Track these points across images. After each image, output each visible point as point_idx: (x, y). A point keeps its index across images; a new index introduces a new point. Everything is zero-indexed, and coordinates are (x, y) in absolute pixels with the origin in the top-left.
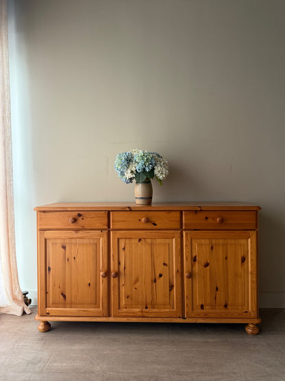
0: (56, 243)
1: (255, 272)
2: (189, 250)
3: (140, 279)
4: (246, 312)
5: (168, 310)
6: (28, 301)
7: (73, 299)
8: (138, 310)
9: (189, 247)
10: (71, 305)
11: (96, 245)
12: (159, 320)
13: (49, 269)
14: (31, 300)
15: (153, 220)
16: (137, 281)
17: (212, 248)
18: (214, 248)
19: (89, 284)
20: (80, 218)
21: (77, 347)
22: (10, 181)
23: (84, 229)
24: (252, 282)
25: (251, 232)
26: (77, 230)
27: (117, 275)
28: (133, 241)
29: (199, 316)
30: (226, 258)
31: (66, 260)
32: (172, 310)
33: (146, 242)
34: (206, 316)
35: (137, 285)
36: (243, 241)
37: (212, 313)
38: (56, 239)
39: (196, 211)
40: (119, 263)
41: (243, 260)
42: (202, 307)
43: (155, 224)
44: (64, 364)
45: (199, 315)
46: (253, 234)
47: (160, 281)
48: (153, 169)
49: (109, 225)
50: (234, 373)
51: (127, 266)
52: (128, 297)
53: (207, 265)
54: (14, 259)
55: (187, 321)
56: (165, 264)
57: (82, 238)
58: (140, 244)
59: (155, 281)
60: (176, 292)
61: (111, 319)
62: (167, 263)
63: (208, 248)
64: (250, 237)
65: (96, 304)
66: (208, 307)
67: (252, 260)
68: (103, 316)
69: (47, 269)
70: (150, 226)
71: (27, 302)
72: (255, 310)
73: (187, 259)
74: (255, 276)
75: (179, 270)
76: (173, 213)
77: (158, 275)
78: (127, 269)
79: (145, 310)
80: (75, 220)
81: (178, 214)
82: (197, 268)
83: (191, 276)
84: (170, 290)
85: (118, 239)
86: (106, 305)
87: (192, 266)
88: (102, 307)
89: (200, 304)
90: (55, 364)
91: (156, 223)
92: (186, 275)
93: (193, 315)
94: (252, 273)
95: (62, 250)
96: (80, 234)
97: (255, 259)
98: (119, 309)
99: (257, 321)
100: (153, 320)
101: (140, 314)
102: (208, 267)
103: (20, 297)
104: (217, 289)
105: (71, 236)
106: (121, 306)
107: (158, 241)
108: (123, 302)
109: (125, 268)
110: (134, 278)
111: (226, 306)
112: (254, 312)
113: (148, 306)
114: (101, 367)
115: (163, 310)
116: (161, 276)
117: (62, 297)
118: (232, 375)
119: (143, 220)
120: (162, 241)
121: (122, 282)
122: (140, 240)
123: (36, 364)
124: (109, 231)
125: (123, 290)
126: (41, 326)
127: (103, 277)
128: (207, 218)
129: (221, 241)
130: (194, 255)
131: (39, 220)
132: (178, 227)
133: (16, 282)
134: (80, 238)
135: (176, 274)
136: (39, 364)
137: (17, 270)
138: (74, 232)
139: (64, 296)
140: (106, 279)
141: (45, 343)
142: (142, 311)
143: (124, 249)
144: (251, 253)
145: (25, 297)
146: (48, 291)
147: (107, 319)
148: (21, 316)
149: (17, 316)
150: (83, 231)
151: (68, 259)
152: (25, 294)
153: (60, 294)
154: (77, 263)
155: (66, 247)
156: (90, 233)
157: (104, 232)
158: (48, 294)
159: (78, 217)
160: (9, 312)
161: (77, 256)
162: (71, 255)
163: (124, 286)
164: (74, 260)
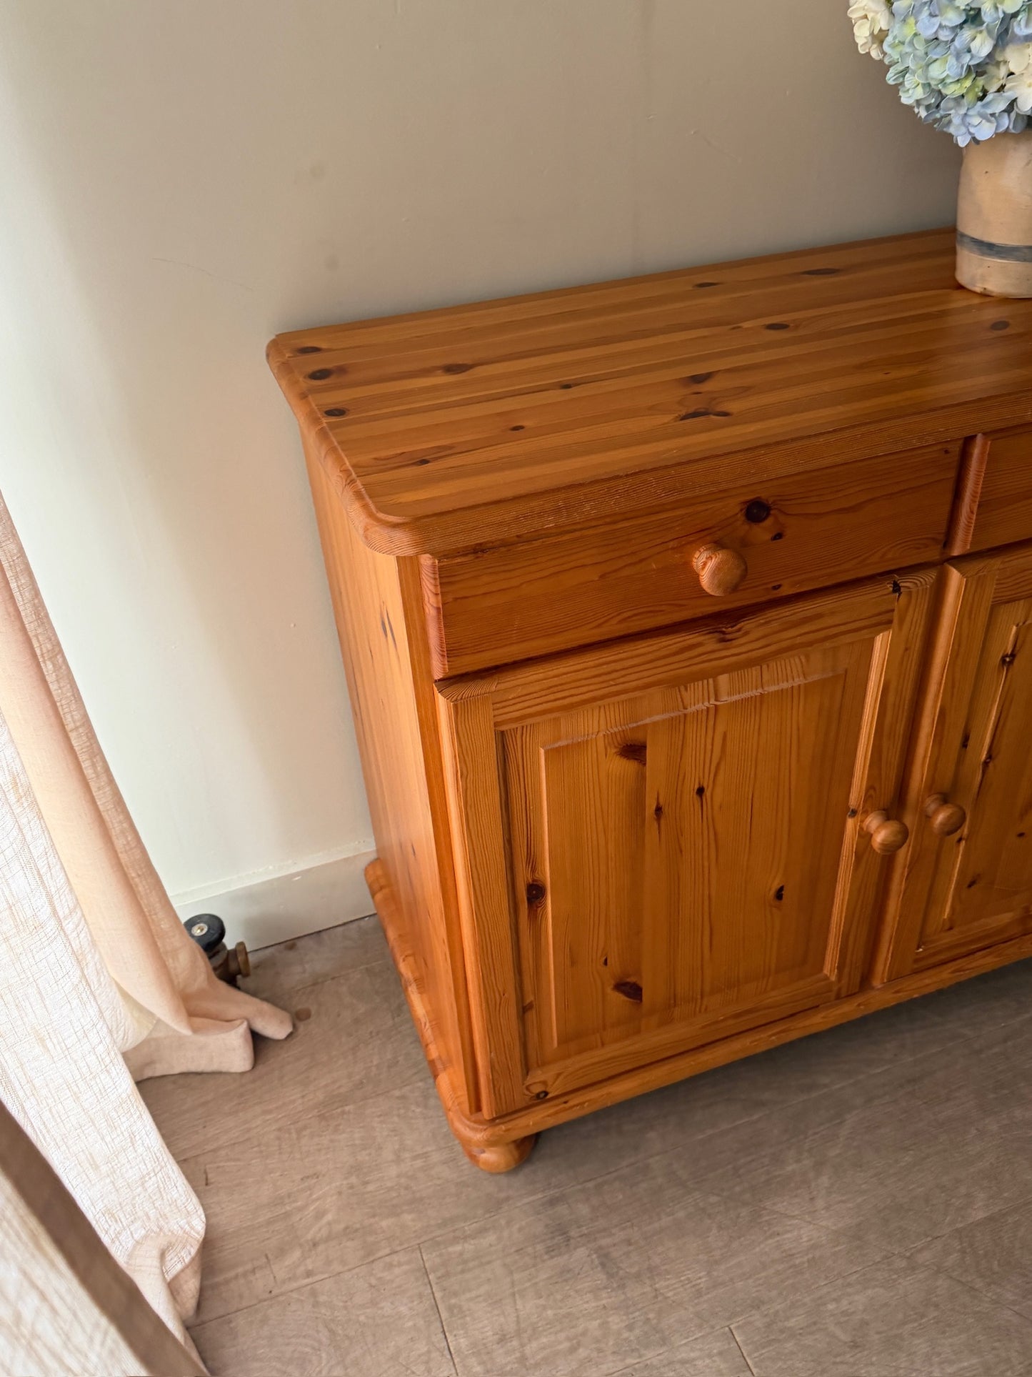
6: (235, 964)
7: (682, 988)
8: (1008, 917)
10: (669, 1013)
11: (846, 682)
13: (535, 893)
19: (778, 894)
23: (768, 603)
31: (645, 817)
40: (964, 743)
51: (1008, 742)
52: (971, 884)
57: (757, 662)
61: (880, 999)
65: (803, 964)
68: (836, 999)
69: (522, 901)
78: (1002, 760)
88: (841, 966)
96: (752, 641)
98: (920, 942)
101: (1015, 930)
105: (684, 672)
106: (933, 929)
108: (943, 912)
109: (989, 759)
117: (617, 999)
125: (954, 861)
138: (705, 642)
139: (635, 992)
142: (1025, 918)
145: (219, 955)
146: (530, 998)
147: (859, 1005)
148: (253, 1068)
149: (220, 1073)
150: (772, 614)
151: (659, 810)
152: (212, 943)
153: (609, 990)
154: (716, 808)
155: (645, 747)
156: (819, 616)
157: (914, 595)
158: (531, 1016)
159: (746, 527)
160: (158, 1066)
161: (715, 775)
162: (681, 778)
163: (963, 843)
164: (698, 805)
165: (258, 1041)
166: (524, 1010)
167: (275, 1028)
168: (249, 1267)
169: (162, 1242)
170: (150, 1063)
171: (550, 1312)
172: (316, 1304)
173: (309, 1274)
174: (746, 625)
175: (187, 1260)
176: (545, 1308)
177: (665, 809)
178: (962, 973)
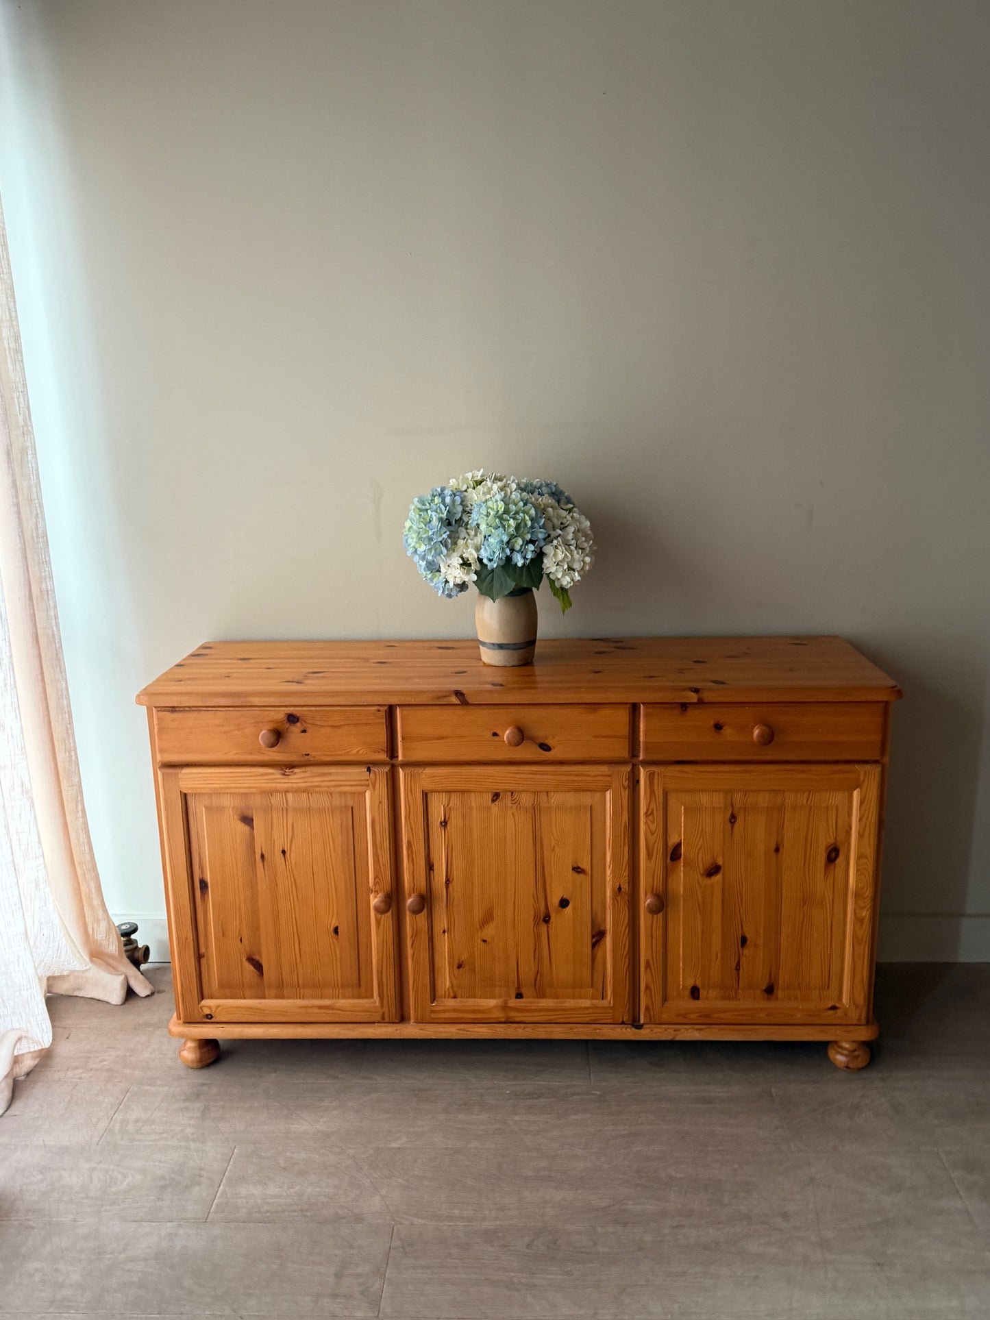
0: (220, 809)
1: (868, 893)
2: (657, 826)
3: (498, 913)
4: (834, 1008)
5: (586, 1003)
6: (140, 955)
7: (286, 975)
8: (492, 1002)
9: (659, 815)
10: (281, 990)
11: (353, 813)
12: (558, 1033)
13: (204, 885)
14: (147, 949)
15: (540, 733)
16: (488, 919)
17: (733, 819)
18: (740, 819)
19: (336, 930)
20: (296, 729)
21: (307, 1124)
22: (41, 580)
23: (307, 763)
24: (858, 920)
25: (861, 769)
26: (287, 767)
27: (426, 901)
28: (474, 800)
29: (683, 1020)
30: (777, 850)
31: (256, 858)
32: (599, 1003)
33: (514, 802)
34: (707, 1020)
35: (490, 931)
36: (836, 798)
37: (724, 1011)
38: (217, 793)
39: (684, 706)
40: (430, 867)
41: (833, 854)
42: (695, 993)
43: (545, 747)
44: (272, 1190)
45: (684, 1016)
46: (871, 777)
47: (563, 921)
48: (540, 555)
49: (392, 751)
50: (785, 1216)
51: (457, 874)
52: (460, 966)
53: (713, 870)
54: (83, 836)
55: (645, 1034)
56: (577, 870)
57: (305, 790)
58: (495, 808)
59: (547, 919)
60: (614, 951)
61: (411, 1031)
62: (585, 865)
63: (721, 819)
64: (858, 785)
65: (359, 986)
66: (713, 993)
67: (860, 856)
68: (383, 1021)
69: (197, 887)
70: (528, 751)
71: (137, 956)
72: (861, 1000)
73: (649, 855)
74: (868, 903)
75: (625, 887)
76: (606, 712)
77: (555, 900)
78: (457, 885)
79: (513, 1002)
80: (278, 736)
81: (623, 716)
82: (681, 879)
83: (662, 903)
84: (594, 945)
85: (425, 795)
86: (390, 990)
87: (667, 873)
88: (381, 995)
89: (690, 983)
90: (243, 1191)
91: (550, 742)
92: (645, 901)
93: (665, 1017)
94: (857, 895)
95: (242, 827)
96: (299, 778)
97: (870, 852)
98: (433, 999)
99: (865, 1034)
100: (541, 1033)
101: (500, 1015)
102: (717, 878)
103: (113, 946)
104: (744, 940)
105: (267, 786)
106: (440, 991)
107: (557, 799)
108: (445, 981)
109: (448, 881)
110: (478, 914)
111: (770, 990)
112: (857, 1007)
113: (524, 991)
114: (383, 1198)
115: (570, 1003)
116: (564, 903)
117: (249, 968)
118: (779, 1222)
119: (507, 734)
120: (570, 799)
121: (441, 922)
122: (496, 796)
123: (187, 1188)
124: (394, 768)
125: (444, 946)
126: (189, 1053)
127: (377, 909)
128: (718, 727)
129: (764, 800)
130: (673, 840)
131: (158, 733)
132: (624, 753)
133: (96, 902)
134: (297, 791)
135: (614, 898)
136: (196, 1189)
137: (94, 868)
138: (275, 773)
139: (258, 966)
140: (388, 918)
141: (206, 1109)
142: (505, 1007)
143: (444, 824)
144: (861, 835)
145: (130, 942)
146: (203, 950)
147: (397, 1030)
148: (122, 1005)
149: (107, 1003)
150: (308, 769)
151: (262, 856)
152: (128, 934)
153: (244, 960)
154: (293, 866)
155: (253, 820)
156: (330, 774)
157: (377, 773)
158: (203, 961)
159: (288, 725)
160: (83, 992)
161: (291, 845)
162: (273, 842)
163: (446, 933)
164: (283, 859)
165: (130, 994)
166: (199, 957)
167: (141, 989)
168: (59, 1069)
169: (24, 1034)
170: (79, 989)
171: (165, 1119)
172: (74, 1088)
173: (81, 1078)
174: (296, 770)
175: (32, 1050)
176: (164, 1117)
177: (266, 856)
178: (465, 1032)
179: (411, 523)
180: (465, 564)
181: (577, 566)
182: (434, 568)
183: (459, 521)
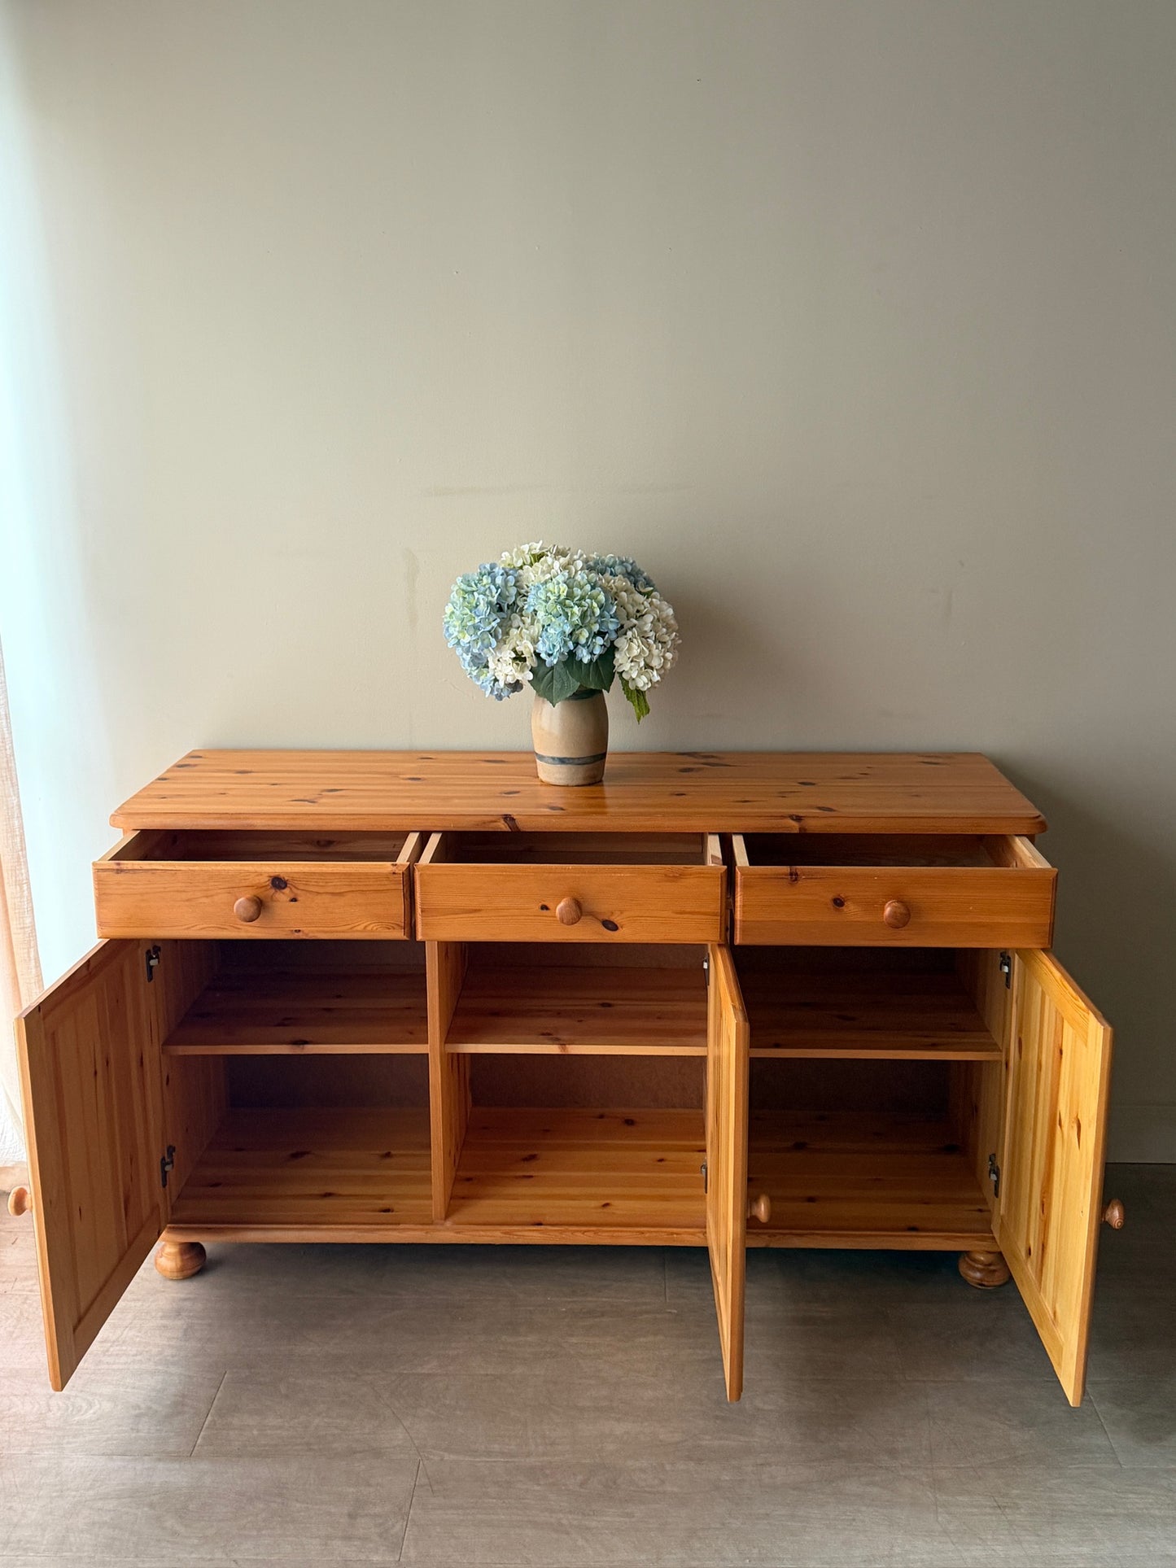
15: (605, 907)
20: (283, 896)
21: (314, 1346)
43: (610, 925)
44: (272, 1420)
48: (611, 650)
61: (444, 1234)
70: (588, 931)
80: (259, 906)
90: (235, 1421)
91: (616, 919)
114: (407, 1429)
118: (885, 1459)
119: (561, 907)
123: (167, 1417)
126: (168, 1261)
128: (839, 902)
136: (178, 1419)
141: (189, 1328)
147: (427, 1232)
159: (273, 891)
171: (138, 1339)
172: (24, 1302)
173: (31, 1291)
176: (138, 1336)
178: (511, 1236)
179: (453, 608)
180: (519, 658)
181: (656, 663)
182: (480, 663)
183: (513, 606)
